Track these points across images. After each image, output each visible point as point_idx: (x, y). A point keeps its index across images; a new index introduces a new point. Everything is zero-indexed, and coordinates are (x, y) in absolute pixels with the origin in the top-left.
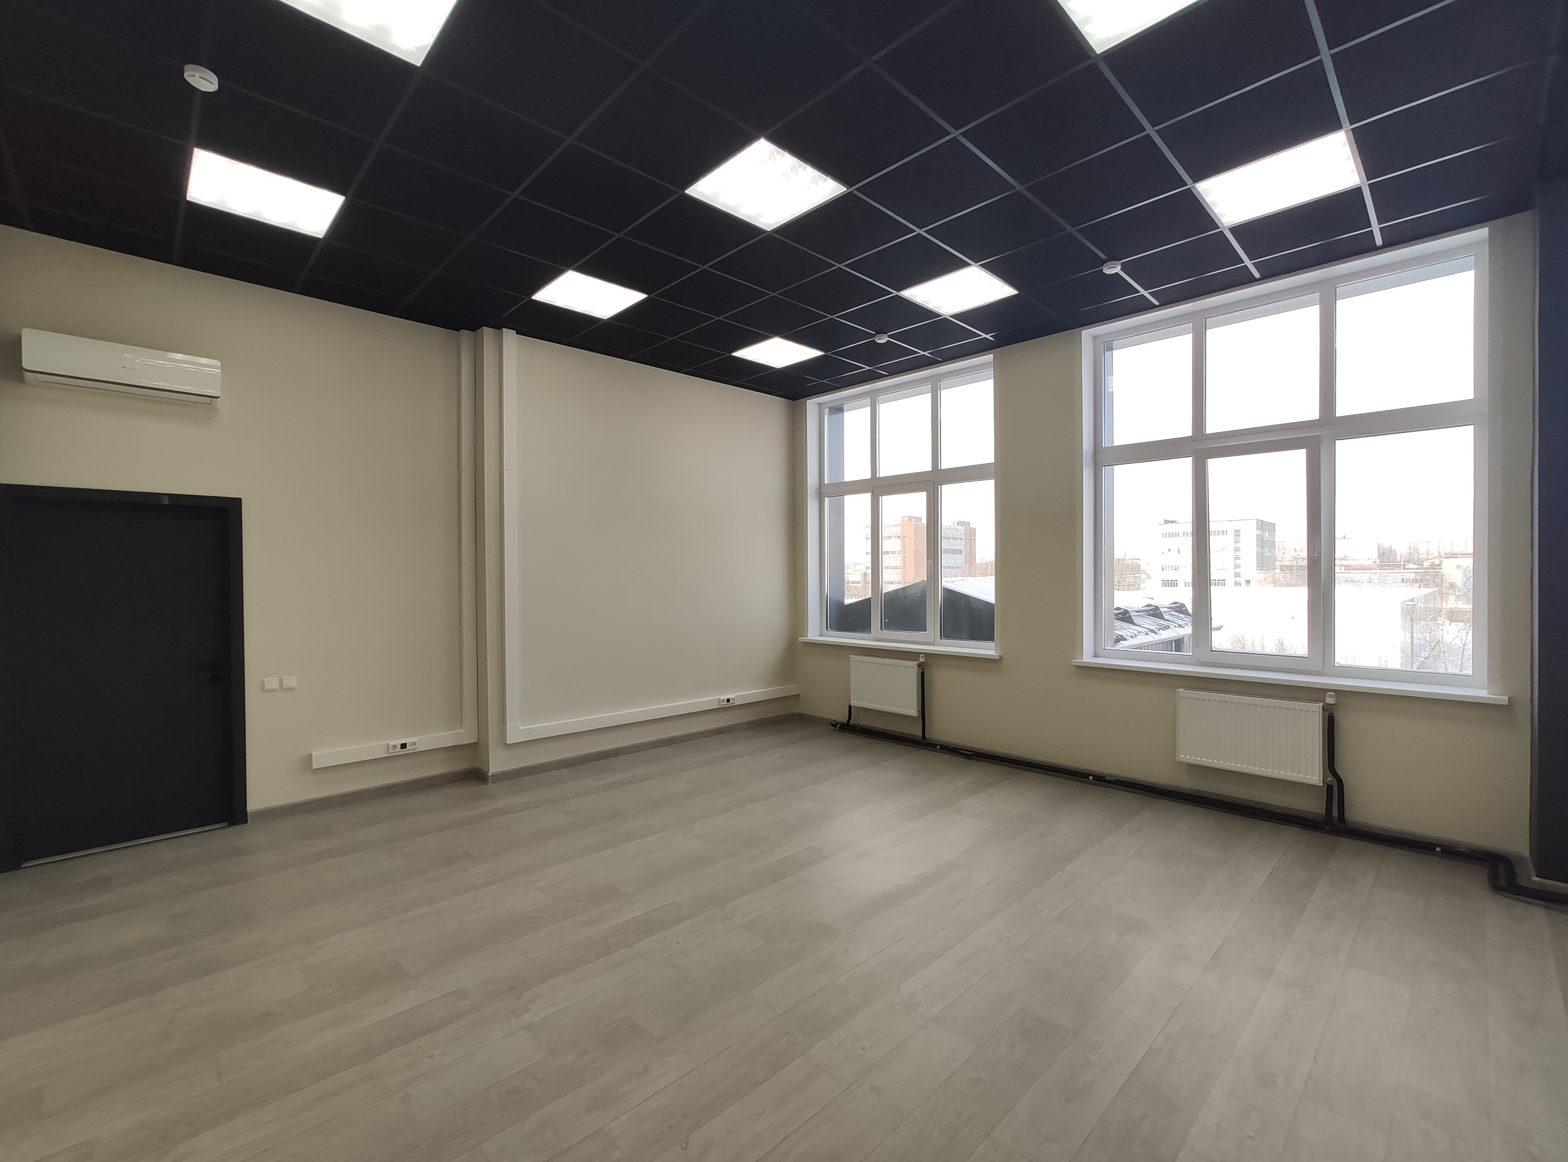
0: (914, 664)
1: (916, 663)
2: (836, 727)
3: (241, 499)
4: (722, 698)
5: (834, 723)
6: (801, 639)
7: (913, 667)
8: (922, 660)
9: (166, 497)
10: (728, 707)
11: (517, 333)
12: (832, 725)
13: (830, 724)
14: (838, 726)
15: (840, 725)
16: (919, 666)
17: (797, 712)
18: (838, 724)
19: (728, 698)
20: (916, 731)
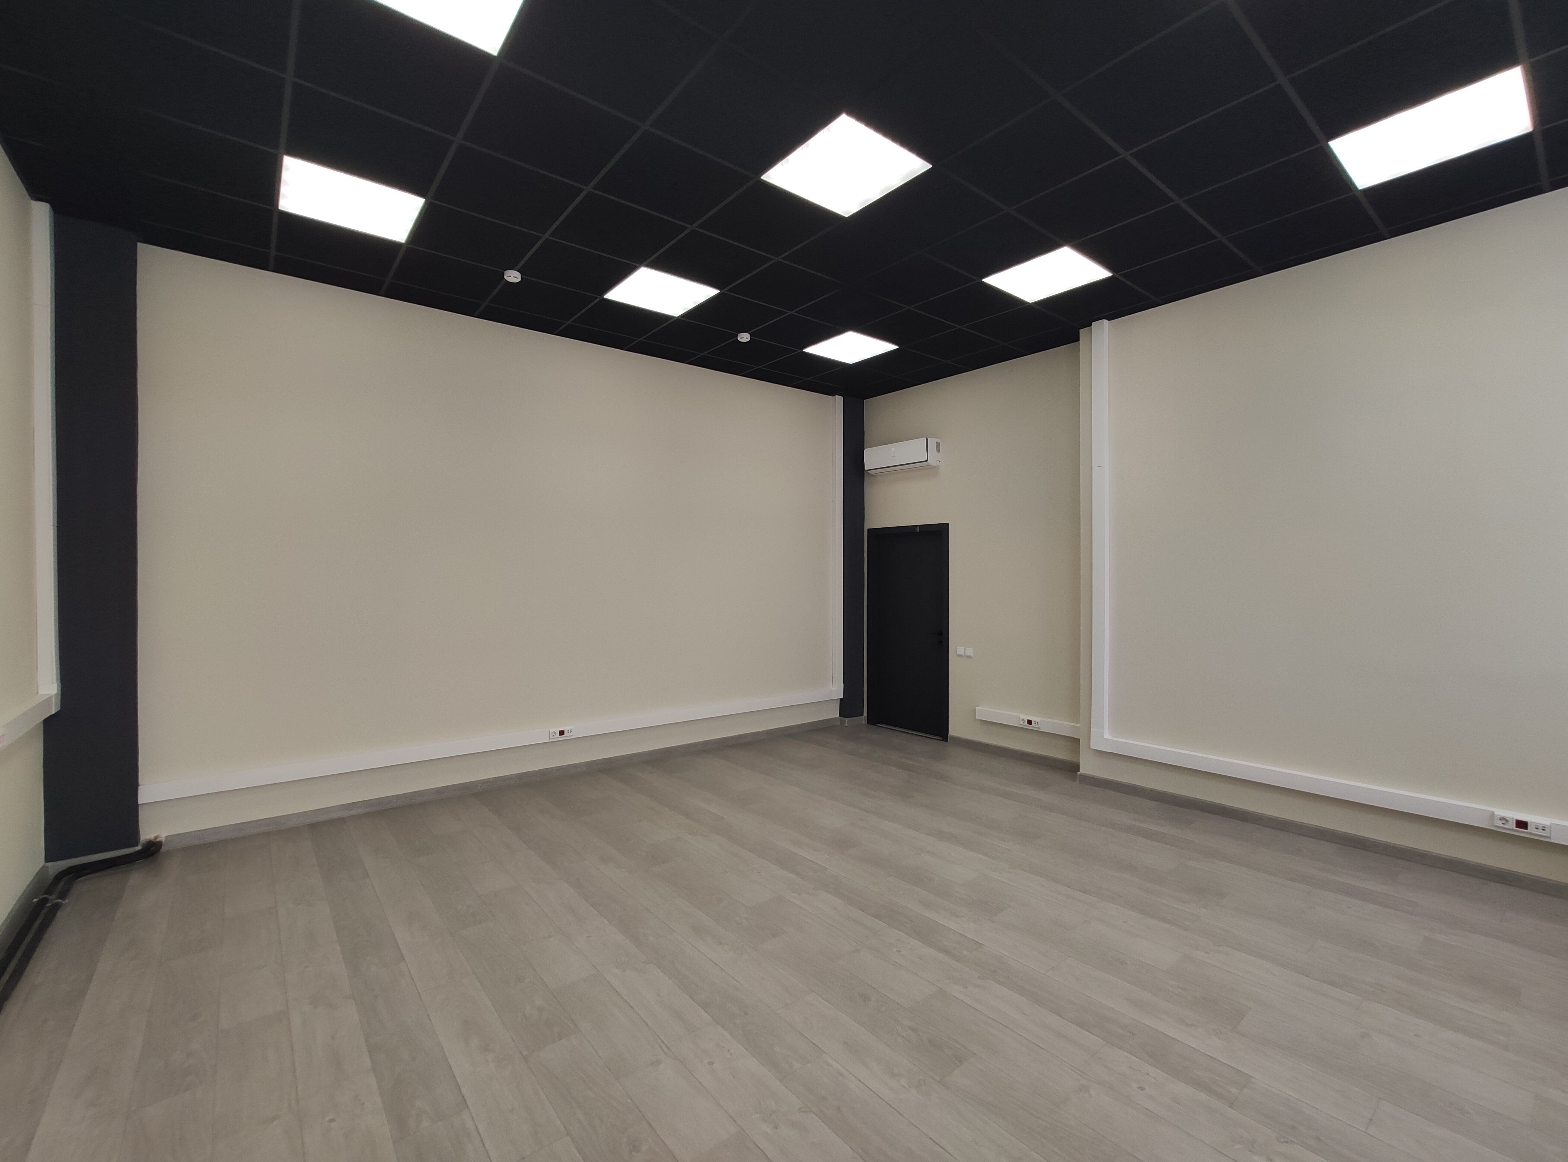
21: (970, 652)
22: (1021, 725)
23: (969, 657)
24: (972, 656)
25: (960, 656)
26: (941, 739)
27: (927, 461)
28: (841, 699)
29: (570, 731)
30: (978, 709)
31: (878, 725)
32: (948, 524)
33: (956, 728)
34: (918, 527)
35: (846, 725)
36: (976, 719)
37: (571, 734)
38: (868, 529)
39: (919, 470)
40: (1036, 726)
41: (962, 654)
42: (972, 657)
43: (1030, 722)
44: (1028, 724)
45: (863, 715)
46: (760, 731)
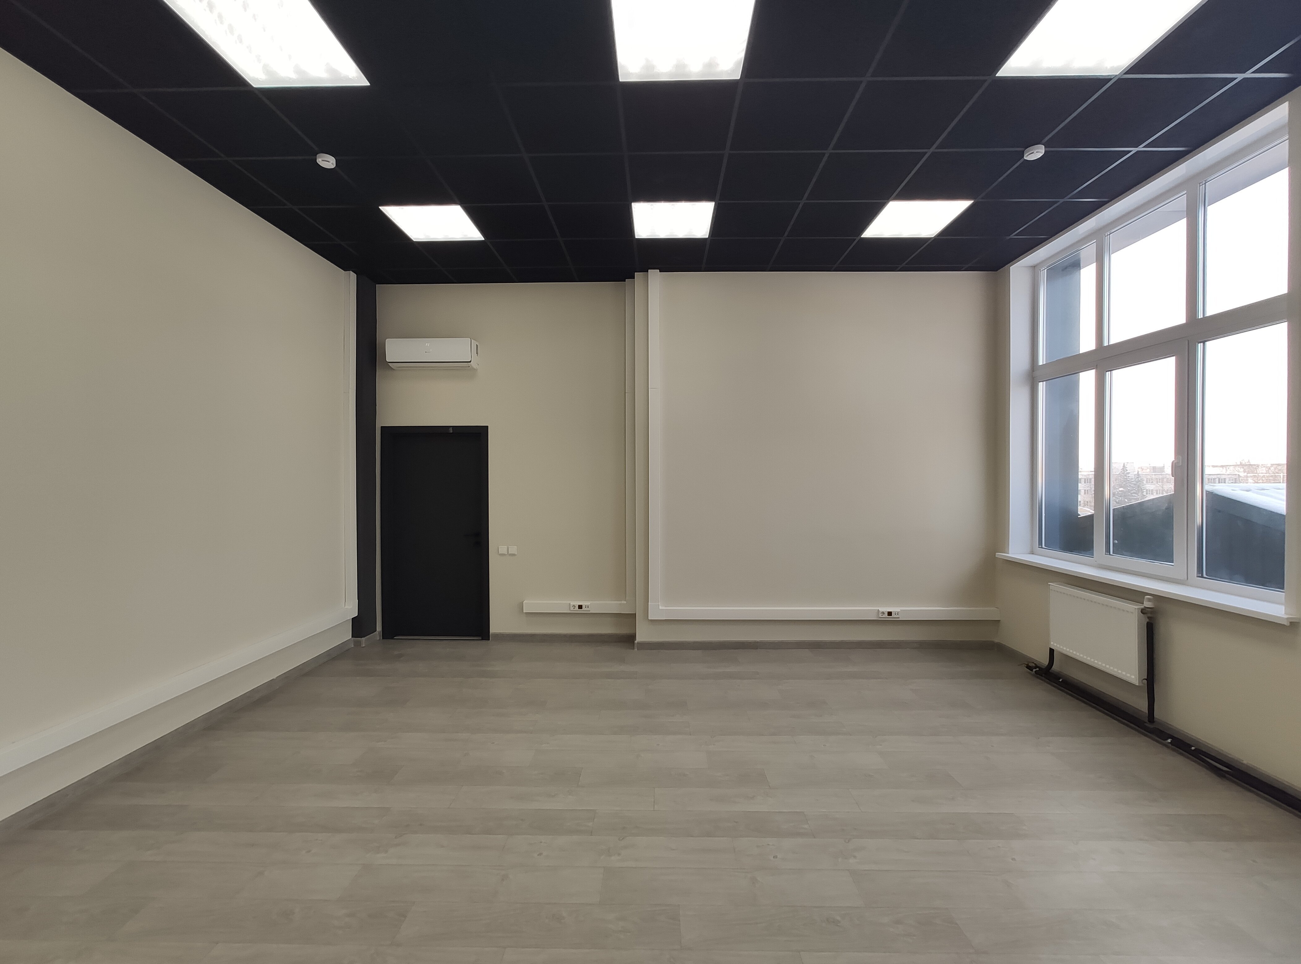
0: (1133, 608)
1: (1136, 607)
2: (1032, 671)
3: (487, 427)
4: (881, 609)
5: (1031, 665)
6: (999, 555)
7: (1132, 613)
8: (1147, 604)
9: (451, 429)
10: (889, 620)
11: (660, 272)
12: (1028, 667)
13: (1026, 666)
14: (1034, 670)
15: (1038, 669)
16: (1143, 611)
17: (996, 640)
18: (1036, 667)
19: (890, 610)
20: (1140, 704)
21: (513, 550)
22: (572, 610)
25: (501, 555)
26: (480, 638)
27: (470, 362)
28: (354, 618)
30: (525, 603)
31: (395, 638)
35: (359, 646)
36: (524, 613)
38: (380, 427)
40: (587, 609)
41: (505, 552)
42: (516, 554)
43: (580, 607)
44: (578, 609)
45: (377, 631)
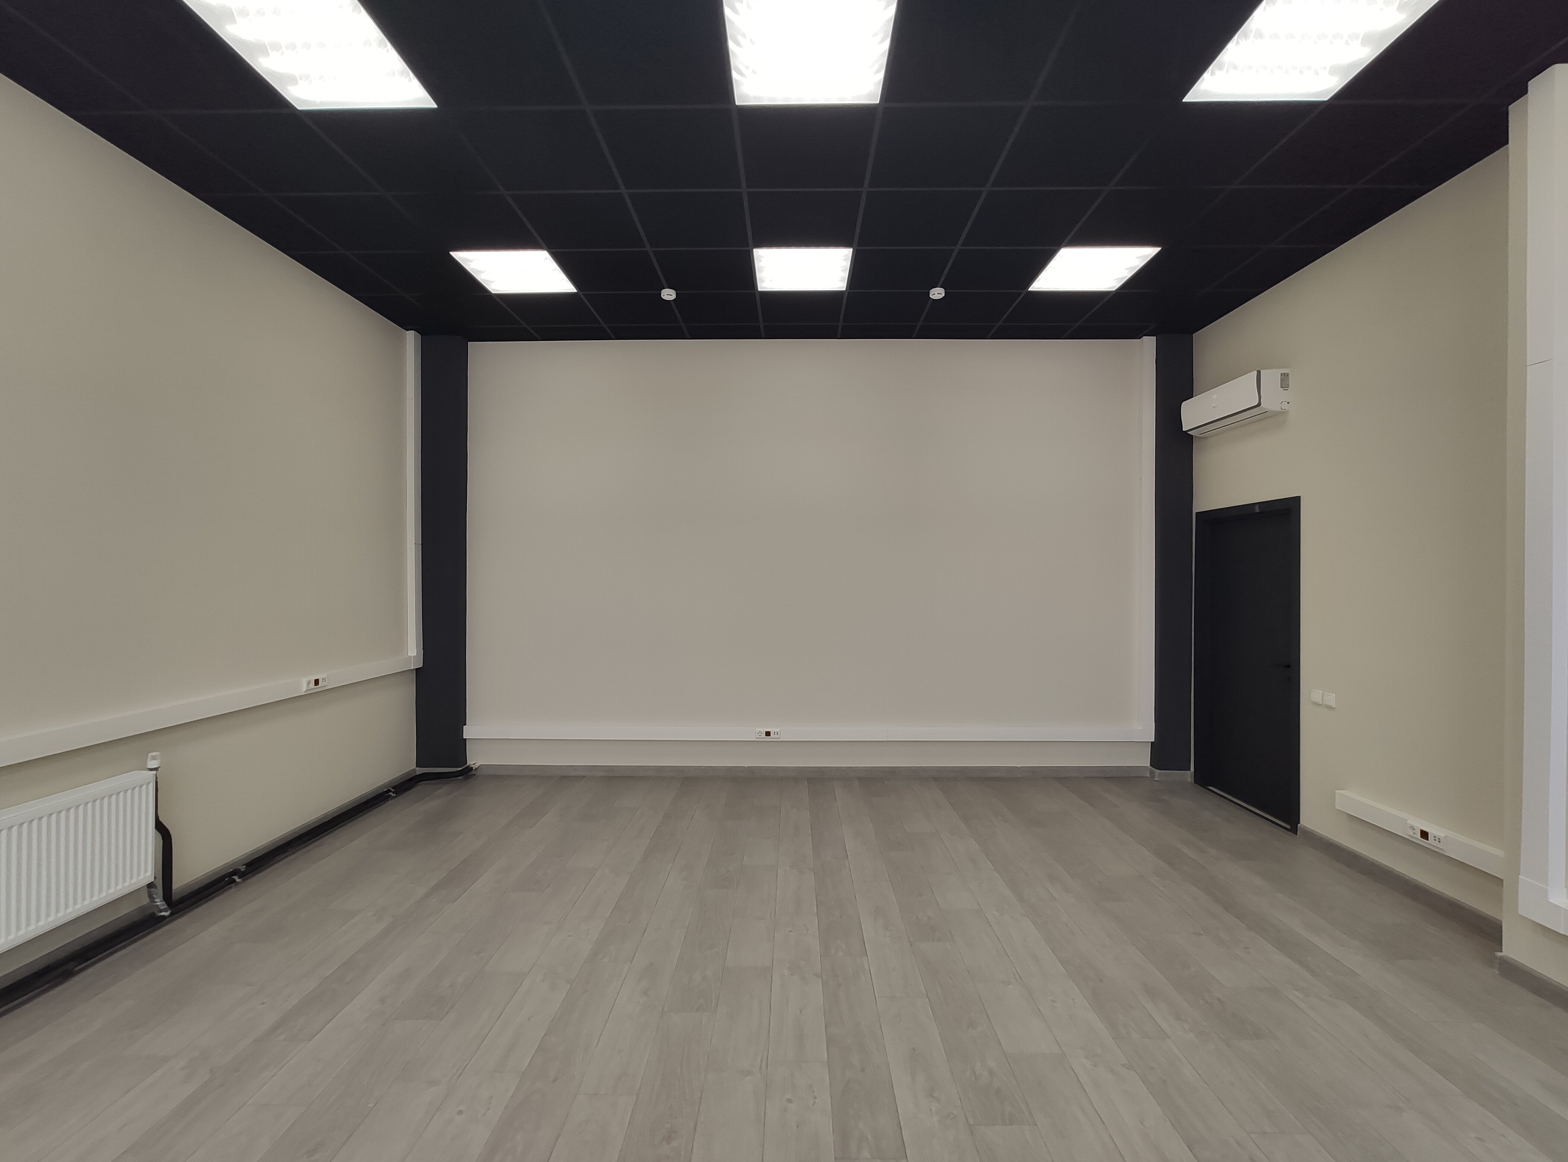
21: (1331, 699)
22: (1410, 836)
23: (1330, 708)
24: (1334, 706)
25: (1317, 704)
26: (1288, 827)
27: (1259, 405)
28: (1152, 742)
29: (776, 733)
30: (1339, 794)
31: (1211, 788)
32: (1300, 497)
33: (1308, 818)
34: (1257, 506)
35: (1156, 779)
36: (1337, 809)
37: (778, 736)
38: (1196, 513)
39: (1253, 422)
40: (1436, 843)
41: (1320, 701)
42: (1334, 708)
43: (1424, 835)
44: (1421, 837)
45: (1190, 770)
46: (1019, 766)
